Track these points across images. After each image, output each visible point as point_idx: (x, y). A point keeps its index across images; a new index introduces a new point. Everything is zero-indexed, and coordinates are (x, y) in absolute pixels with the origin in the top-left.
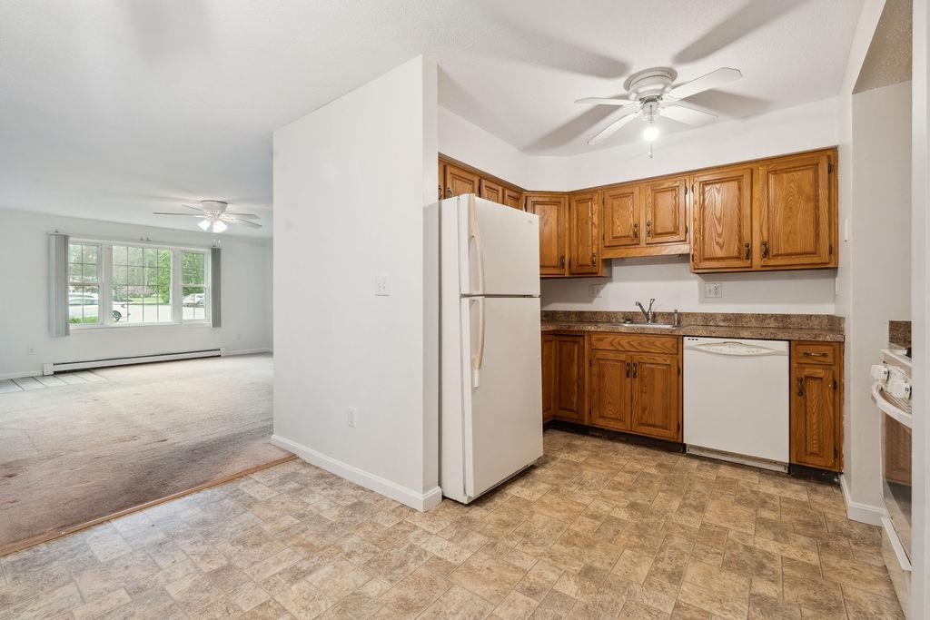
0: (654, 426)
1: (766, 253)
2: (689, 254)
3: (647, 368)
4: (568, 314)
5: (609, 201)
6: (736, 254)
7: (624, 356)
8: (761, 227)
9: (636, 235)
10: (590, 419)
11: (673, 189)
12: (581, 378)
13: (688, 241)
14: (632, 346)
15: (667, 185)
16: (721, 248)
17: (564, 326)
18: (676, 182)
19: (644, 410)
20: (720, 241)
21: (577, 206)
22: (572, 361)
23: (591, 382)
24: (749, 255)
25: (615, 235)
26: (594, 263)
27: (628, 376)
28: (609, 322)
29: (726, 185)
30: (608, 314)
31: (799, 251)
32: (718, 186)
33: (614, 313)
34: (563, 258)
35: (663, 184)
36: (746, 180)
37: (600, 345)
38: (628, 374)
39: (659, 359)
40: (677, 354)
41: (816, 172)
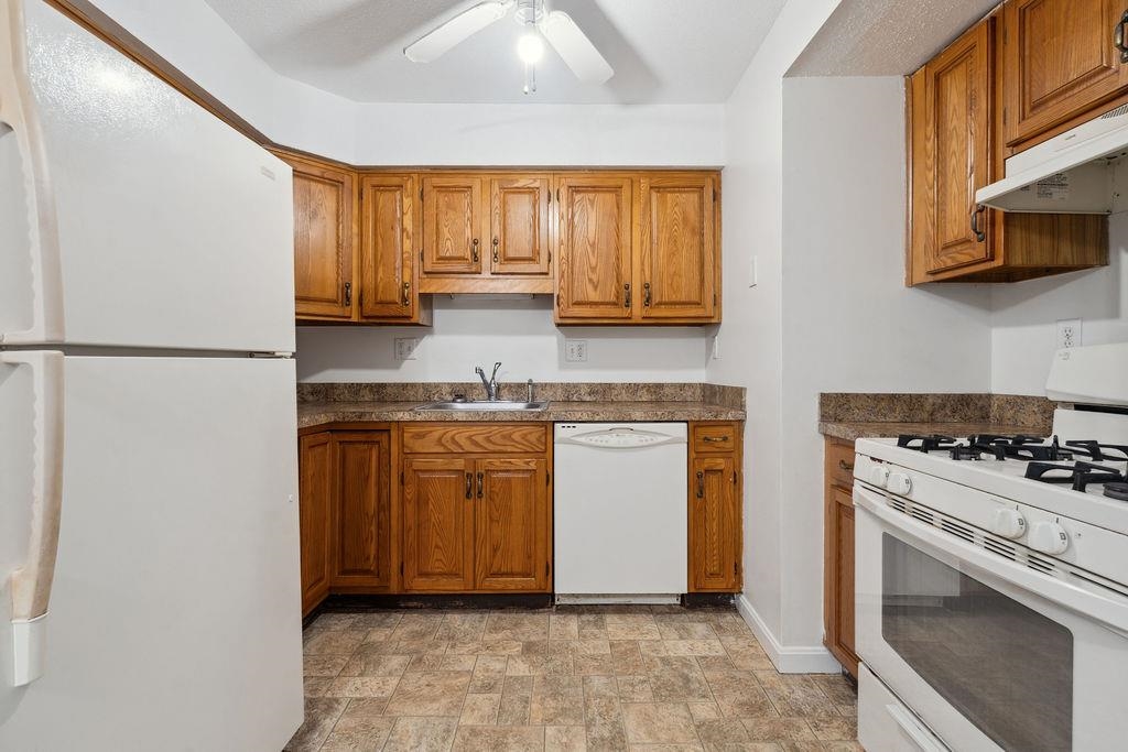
0: (512, 574)
1: (648, 301)
2: (552, 295)
3: (500, 479)
4: (356, 389)
5: (432, 197)
6: (613, 299)
7: (462, 461)
8: (643, 264)
9: (476, 257)
10: (402, 582)
11: (532, 191)
12: (383, 507)
13: (551, 275)
14: (476, 444)
15: (523, 182)
16: (596, 288)
17: (349, 412)
18: (535, 180)
19: (495, 550)
20: (595, 279)
21: (375, 197)
22: (367, 478)
23: (403, 516)
24: (628, 303)
25: (442, 254)
26: (404, 299)
27: (468, 495)
28: (428, 400)
29: (600, 197)
30: (426, 386)
31: (683, 299)
32: (591, 196)
33: (437, 385)
34: (348, 286)
35: (517, 181)
36: (626, 194)
37: (418, 446)
38: (468, 493)
39: (519, 463)
40: (545, 452)
41: (701, 197)
